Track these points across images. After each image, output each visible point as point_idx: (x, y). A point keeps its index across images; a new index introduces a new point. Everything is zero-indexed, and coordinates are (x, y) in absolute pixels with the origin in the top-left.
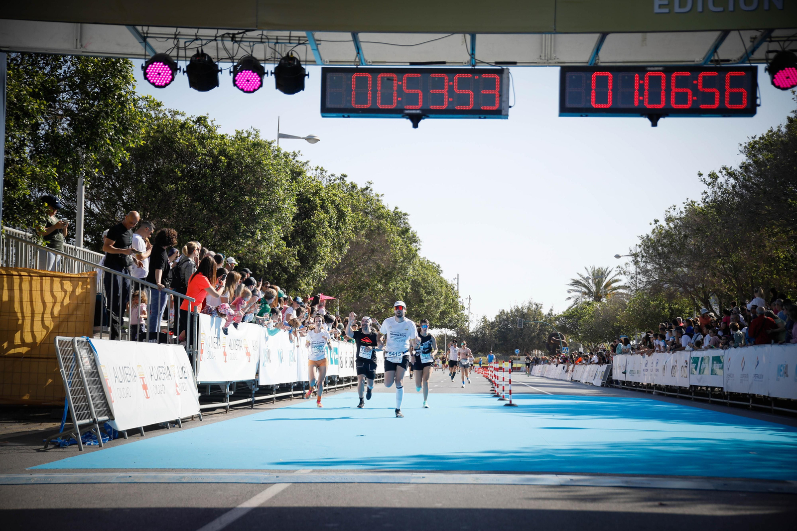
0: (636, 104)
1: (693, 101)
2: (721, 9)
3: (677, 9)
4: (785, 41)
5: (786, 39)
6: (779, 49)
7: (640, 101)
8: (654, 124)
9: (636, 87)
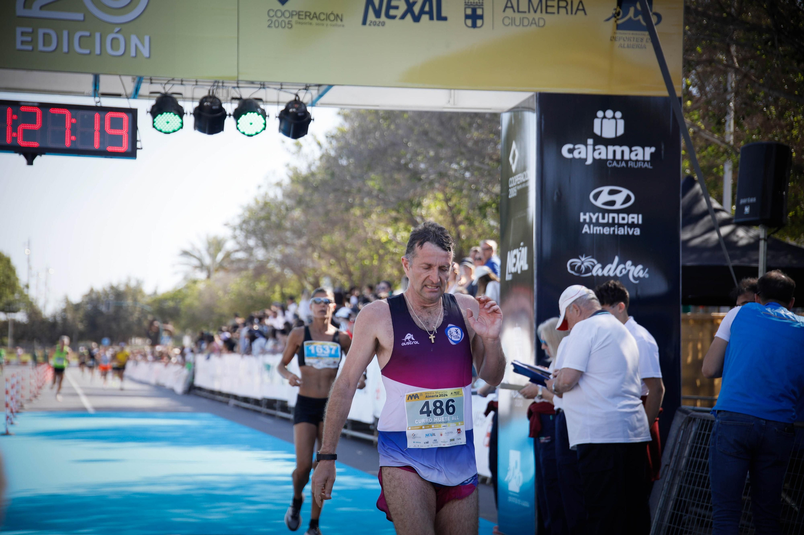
0: (8, 141)
1: (71, 141)
2: (87, 51)
3: (41, 47)
4: (165, 84)
5: (166, 82)
6: (163, 91)
7: (13, 138)
8: (30, 163)
9: (9, 121)
